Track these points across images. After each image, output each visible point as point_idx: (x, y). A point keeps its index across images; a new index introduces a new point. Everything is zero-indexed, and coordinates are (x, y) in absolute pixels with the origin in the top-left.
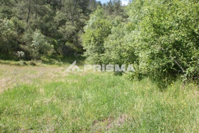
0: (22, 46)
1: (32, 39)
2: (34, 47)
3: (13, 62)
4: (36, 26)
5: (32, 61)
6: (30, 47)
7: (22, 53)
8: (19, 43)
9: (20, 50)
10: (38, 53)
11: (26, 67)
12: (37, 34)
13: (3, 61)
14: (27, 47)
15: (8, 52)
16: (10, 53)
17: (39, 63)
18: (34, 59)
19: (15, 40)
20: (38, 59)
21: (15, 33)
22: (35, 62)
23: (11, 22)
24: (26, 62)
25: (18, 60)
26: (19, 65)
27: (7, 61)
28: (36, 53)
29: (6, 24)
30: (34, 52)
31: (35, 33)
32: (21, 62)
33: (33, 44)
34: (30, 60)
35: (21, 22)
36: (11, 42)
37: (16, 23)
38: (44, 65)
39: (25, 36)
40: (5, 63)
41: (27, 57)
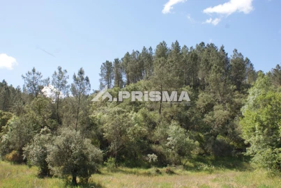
0: (154, 147)
1: (167, 136)
2: (170, 147)
3: (142, 171)
4: (172, 117)
5: (168, 167)
6: (165, 148)
7: (153, 157)
8: (151, 142)
9: (151, 152)
10: (176, 155)
11: (160, 176)
12: (174, 127)
13: (129, 170)
14: (160, 147)
15: (136, 156)
16: (139, 157)
17: (179, 170)
18: (171, 164)
19: (145, 138)
20: (178, 164)
21: (145, 129)
22: (172, 168)
23: (139, 115)
24: (160, 169)
25: (149, 167)
26: (149, 174)
27: (134, 170)
28: (174, 155)
29: (133, 118)
30: (172, 154)
31: (170, 127)
32: (153, 170)
33: (169, 143)
34: (166, 166)
35: (152, 113)
36: (139, 141)
37: (145, 116)
38: (186, 172)
39: (158, 133)
40: (131, 173)
41: (162, 162)
